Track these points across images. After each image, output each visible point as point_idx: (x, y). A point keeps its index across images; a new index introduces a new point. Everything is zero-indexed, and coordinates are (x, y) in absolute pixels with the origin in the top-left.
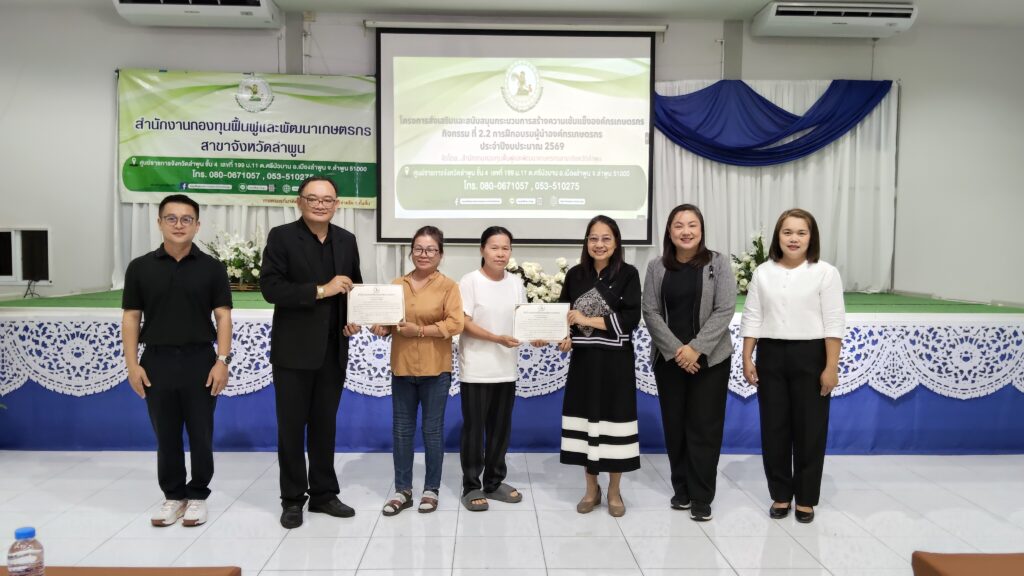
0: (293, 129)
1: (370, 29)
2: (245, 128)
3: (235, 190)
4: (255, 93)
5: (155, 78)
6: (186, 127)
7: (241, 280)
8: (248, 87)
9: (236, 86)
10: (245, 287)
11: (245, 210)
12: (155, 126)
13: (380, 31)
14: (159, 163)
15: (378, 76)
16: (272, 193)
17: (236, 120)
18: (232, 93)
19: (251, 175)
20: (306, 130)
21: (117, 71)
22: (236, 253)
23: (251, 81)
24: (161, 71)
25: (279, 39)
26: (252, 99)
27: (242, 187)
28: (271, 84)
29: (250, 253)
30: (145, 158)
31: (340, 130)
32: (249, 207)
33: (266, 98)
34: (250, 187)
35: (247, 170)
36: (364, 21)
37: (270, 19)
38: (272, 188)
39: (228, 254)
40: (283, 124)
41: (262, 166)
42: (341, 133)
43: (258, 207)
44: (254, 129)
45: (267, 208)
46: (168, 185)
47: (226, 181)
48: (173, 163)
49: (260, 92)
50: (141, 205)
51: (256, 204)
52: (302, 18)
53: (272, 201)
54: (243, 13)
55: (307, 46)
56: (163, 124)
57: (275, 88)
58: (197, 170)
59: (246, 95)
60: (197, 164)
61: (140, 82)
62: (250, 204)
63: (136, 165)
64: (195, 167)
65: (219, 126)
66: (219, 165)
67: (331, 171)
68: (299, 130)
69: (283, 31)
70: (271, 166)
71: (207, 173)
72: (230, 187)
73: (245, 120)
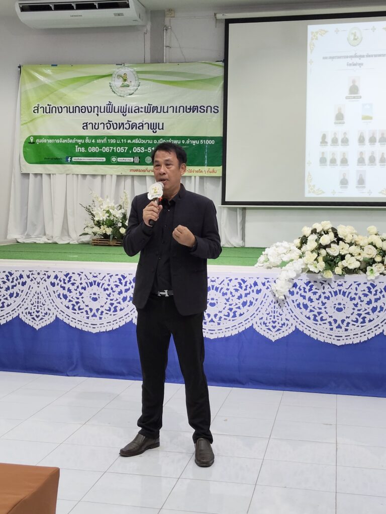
0: (155, 109)
1: (220, 20)
2: (116, 111)
3: (108, 162)
4: (125, 80)
5: (49, 71)
6: (71, 111)
7: (111, 237)
8: (119, 76)
9: (111, 75)
10: (114, 243)
11: (114, 178)
12: (48, 111)
13: (228, 22)
14: (50, 141)
15: (226, 61)
16: (137, 164)
17: (110, 103)
18: (106, 81)
19: (120, 150)
20: (165, 111)
21: (20, 67)
22: (108, 215)
23: (122, 70)
24: (53, 65)
25: (145, 33)
26: (123, 86)
27: (114, 159)
28: (138, 72)
29: (118, 214)
30: (40, 137)
31: (194, 109)
32: (118, 176)
33: (133, 84)
34: (120, 159)
35: (117, 145)
36: (215, 14)
37: (137, 18)
38: (137, 160)
39: (101, 215)
40: (147, 105)
41: (129, 141)
42: (193, 112)
43: (125, 176)
44: (124, 111)
45: (133, 176)
46: (57, 159)
47: (101, 154)
48: (61, 141)
49: (129, 80)
50: (36, 175)
51: (124, 173)
52: (165, 16)
53: (137, 170)
54: (115, 14)
55: (167, 38)
56: (54, 108)
57: (141, 76)
58: (79, 146)
59: (118, 83)
60: (79, 141)
61: (37, 75)
62: (119, 174)
63: (33, 143)
64: (77, 143)
65: (96, 109)
66: (96, 141)
67: (185, 145)
68: (159, 111)
69: (149, 27)
70: (136, 141)
71: (86, 149)
72: (104, 159)
73: (118, 103)
